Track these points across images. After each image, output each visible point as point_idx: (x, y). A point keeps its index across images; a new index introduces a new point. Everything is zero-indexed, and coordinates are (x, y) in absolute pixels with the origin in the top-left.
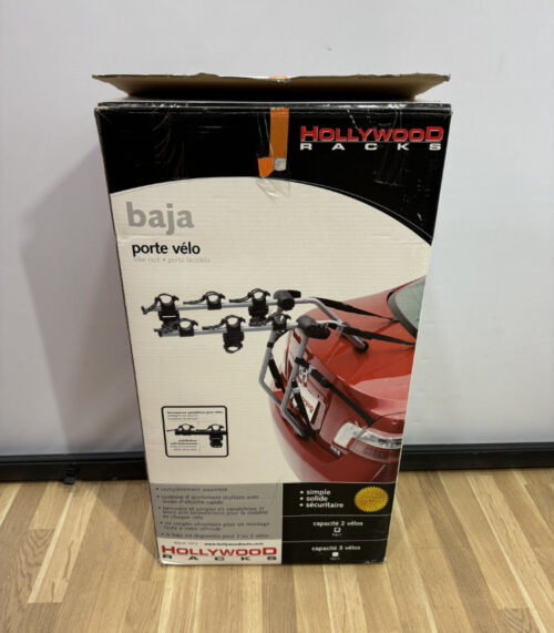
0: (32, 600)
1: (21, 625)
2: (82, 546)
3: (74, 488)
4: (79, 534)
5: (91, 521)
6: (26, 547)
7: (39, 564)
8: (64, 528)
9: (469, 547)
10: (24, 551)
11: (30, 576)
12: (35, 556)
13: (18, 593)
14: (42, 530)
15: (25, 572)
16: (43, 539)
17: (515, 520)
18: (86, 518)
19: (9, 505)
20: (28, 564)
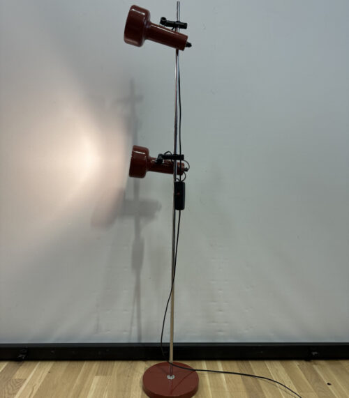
2: (40, 387)
3: (38, 364)
4: (39, 382)
5: (47, 376)
6: (9, 386)
7: (15, 394)
8: (32, 377)
9: (262, 391)
10: (8, 388)
12: (13, 390)
14: (19, 379)
16: (20, 382)
17: (290, 380)
18: (46, 373)
19: (2, 369)
20: (9, 394)
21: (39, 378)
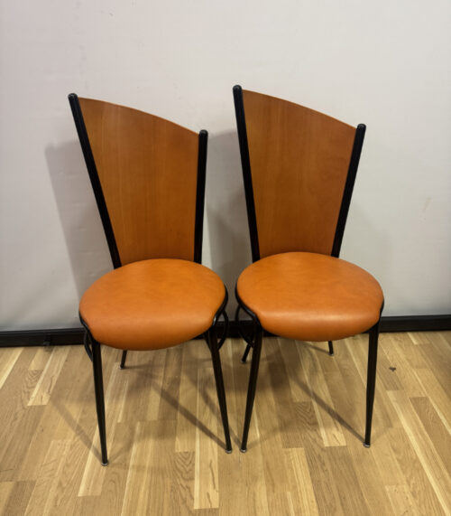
0: (30, 404)
1: (24, 416)
2: (59, 378)
3: (55, 348)
4: (57, 372)
5: (65, 365)
6: (27, 379)
7: (34, 387)
8: (49, 368)
10: (25, 381)
11: (29, 393)
12: (32, 383)
13: (22, 401)
14: (36, 371)
15: (26, 390)
16: (37, 374)
18: (62, 365)
19: (17, 358)
20: (27, 387)
21: (56, 368)
